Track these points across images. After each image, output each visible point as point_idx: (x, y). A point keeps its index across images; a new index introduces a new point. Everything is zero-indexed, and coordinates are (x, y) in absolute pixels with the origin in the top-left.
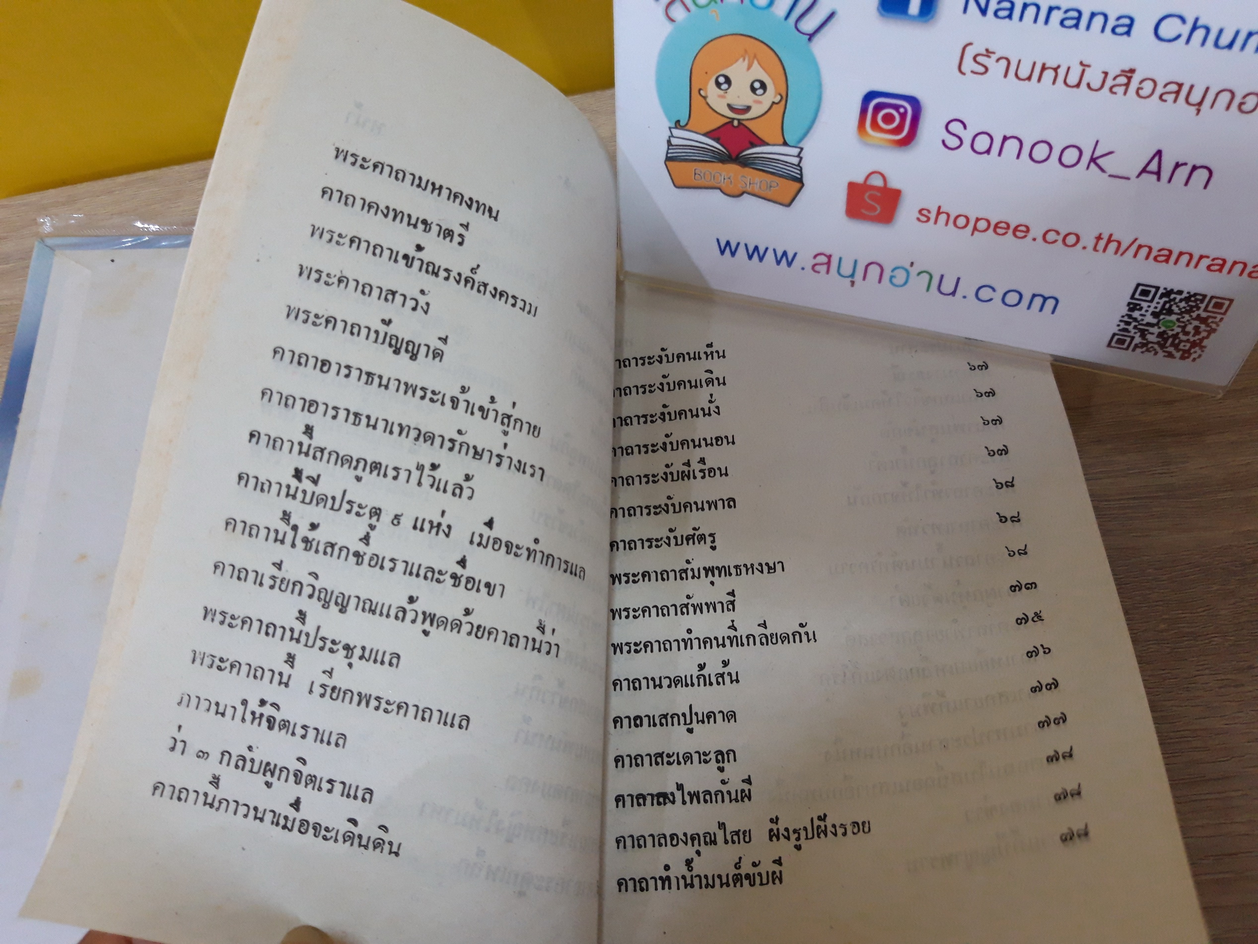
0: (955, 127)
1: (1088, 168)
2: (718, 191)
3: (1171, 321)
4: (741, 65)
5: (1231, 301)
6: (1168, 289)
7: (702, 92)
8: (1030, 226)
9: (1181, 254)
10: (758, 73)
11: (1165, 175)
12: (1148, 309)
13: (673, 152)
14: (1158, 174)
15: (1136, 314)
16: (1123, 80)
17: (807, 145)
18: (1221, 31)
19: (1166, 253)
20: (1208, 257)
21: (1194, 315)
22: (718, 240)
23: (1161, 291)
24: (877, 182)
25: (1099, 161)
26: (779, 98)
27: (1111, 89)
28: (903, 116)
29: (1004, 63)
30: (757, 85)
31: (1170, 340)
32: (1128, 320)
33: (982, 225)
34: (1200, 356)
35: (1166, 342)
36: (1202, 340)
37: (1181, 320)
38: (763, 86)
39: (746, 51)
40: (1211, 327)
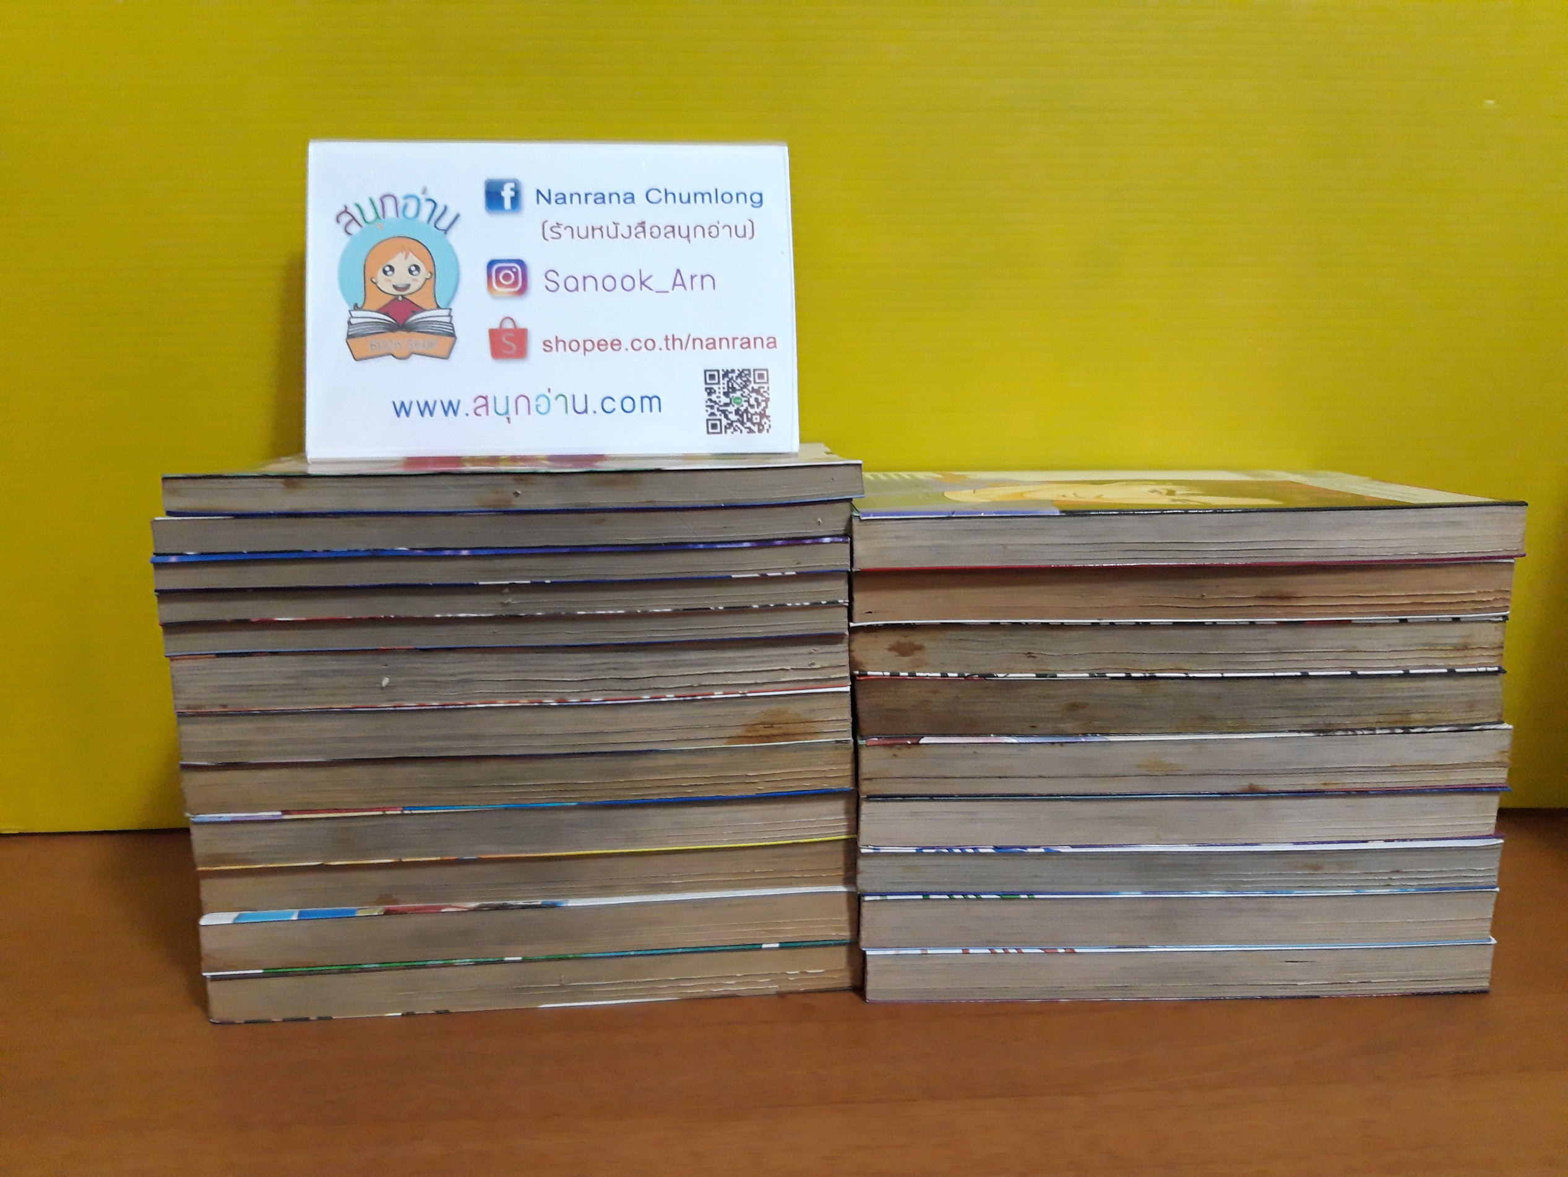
0: (551, 275)
1: (641, 289)
2: (391, 356)
3: (738, 398)
4: (401, 256)
5: (767, 370)
6: (725, 370)
7: (373, 280)
8: (621, 340)
9: (721, 340)
10: (413, 260)
11: (688, 285)
12: (719, 391)
13: (353, 331)
14: (683, 285)
15: (714, 397)
16: (640, 229)
17: (455, 306)
18: (680, 195)
19: (712, 341)
20: (737, 338)
21: (750, 388)
22: (394, 403)
23: (721, 373)
24: (509, 325)
25: (646, 283)
26: (430, 275)
27: (636, 236)
28: (516, 274)
29: (569, 229)
30: (413, 268)
31: (745, 415)
32: (711, 404)
33: (589, 345)
34: (770, 426)
35: (743, 419)
36: (764, 410)
37: (744, 395)
38: (417, 268)
39: (403, 247)
40: (764, 396)
